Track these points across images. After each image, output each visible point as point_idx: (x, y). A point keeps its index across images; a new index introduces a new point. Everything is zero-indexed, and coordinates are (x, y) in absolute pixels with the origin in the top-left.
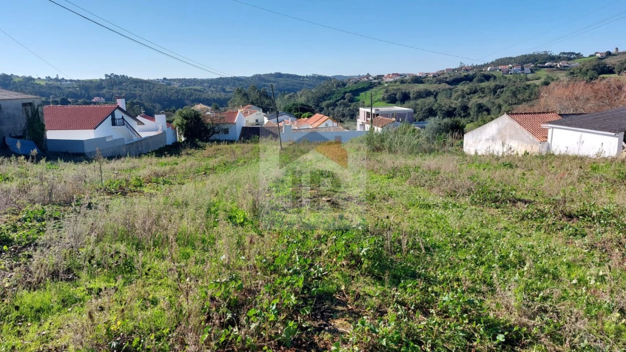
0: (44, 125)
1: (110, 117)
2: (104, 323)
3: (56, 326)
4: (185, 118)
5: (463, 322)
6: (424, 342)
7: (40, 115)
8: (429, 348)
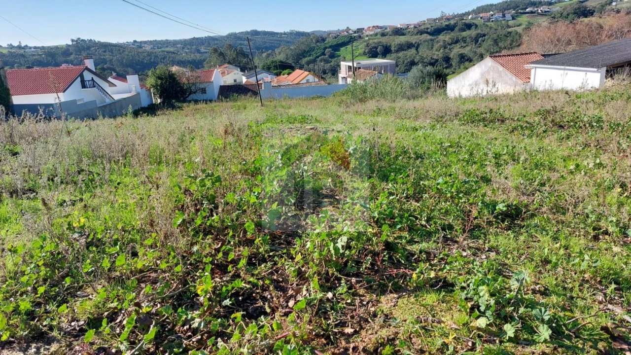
0: (8, 90)
1: (79, 79)
2: (64, 216)
3: (13, 233)
4: (159, 78)
5: (459, 202)
6: (419, 217)
7: (3, 79)
8: (425, 221)
